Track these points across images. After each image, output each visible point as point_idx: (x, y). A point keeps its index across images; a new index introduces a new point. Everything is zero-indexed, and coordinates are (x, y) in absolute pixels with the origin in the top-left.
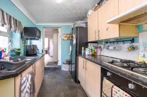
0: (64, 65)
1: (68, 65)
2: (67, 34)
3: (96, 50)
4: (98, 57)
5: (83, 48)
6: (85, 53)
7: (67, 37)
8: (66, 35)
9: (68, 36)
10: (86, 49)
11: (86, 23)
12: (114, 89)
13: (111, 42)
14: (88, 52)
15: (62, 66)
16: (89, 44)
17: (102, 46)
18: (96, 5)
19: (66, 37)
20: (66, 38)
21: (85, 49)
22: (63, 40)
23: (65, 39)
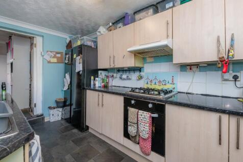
0: (52, 112)
1: (61, 109)
2: (57, 53)
3: (108, 80)
4: (110, 88)
5: (92, 78)
6: (95, 85)
7: (58, 58)
8: (54, 53)
9: (59, 55)
10: (96, 79)
11: (95, 42)
12: (139, 113)
13: (123, 71)
14: (98, 83)
15: (44, 115)
16: (100, 72)
17: (115, 75)
18: (111, 24)
19: (55, 57)
20: (55, 60)
21: (94, 80)
22: (49, 62)
23: (52, 61)
